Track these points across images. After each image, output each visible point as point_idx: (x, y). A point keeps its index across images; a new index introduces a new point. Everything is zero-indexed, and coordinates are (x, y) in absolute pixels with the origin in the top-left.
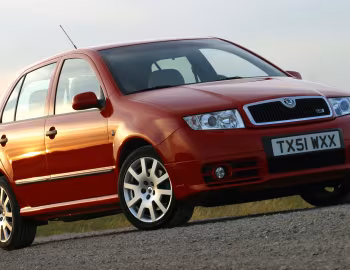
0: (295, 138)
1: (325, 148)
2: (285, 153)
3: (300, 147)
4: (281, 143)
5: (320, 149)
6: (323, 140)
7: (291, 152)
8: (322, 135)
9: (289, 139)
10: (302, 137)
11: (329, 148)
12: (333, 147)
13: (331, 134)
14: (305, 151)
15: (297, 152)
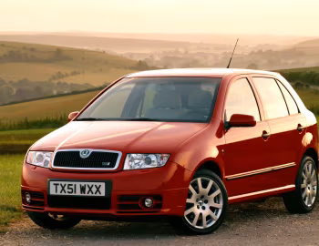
0: (67, 183)
1: (90, 194)
2: (59, 193)
3: (70, 191)
4: (56, 185)
5: (86, 194)
6: (90, 189)
7: (63, 193)
8: (90, 184)
9: (63, 183)
10: (73, 183)
11: (94, 195)
12: (98, 194)
13: (98, 184)
14: (73, 194)
15: (67, 194)
